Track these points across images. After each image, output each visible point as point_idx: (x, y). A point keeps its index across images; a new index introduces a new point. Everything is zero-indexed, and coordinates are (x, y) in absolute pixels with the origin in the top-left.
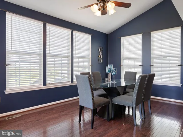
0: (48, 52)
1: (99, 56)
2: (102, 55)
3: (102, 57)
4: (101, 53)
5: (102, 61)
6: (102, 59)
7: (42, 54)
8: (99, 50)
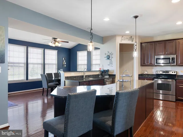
0: (29, 62)
1: (64, 63)
2: (66, 62)
3: (65, 63)
4: (64, 61)
5: (65, 66)
6: (66, 65)
7: (26, 63)
8: (64, 59)
